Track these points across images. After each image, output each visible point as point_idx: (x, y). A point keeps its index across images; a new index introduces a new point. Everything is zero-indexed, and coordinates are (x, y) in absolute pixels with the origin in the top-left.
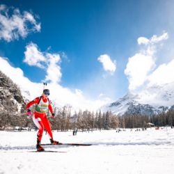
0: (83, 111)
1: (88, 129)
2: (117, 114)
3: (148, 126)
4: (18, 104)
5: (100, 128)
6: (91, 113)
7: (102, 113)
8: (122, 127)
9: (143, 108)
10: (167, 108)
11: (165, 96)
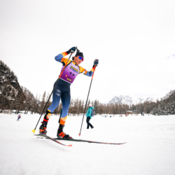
1: (78, 114)
7: (91, 101)
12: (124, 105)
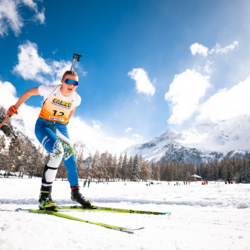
0: (101, 153)
1: (107, 179)
2: (149, 160)
3: (193, 180)
4: (5, 137)
5: (124, 178)
6: (113, 156)
7: (128, 158)
8: (156, 178)
9: (187, 153)
10: (222, 155)
11: (220, 139)
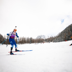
12: (42, 39)
